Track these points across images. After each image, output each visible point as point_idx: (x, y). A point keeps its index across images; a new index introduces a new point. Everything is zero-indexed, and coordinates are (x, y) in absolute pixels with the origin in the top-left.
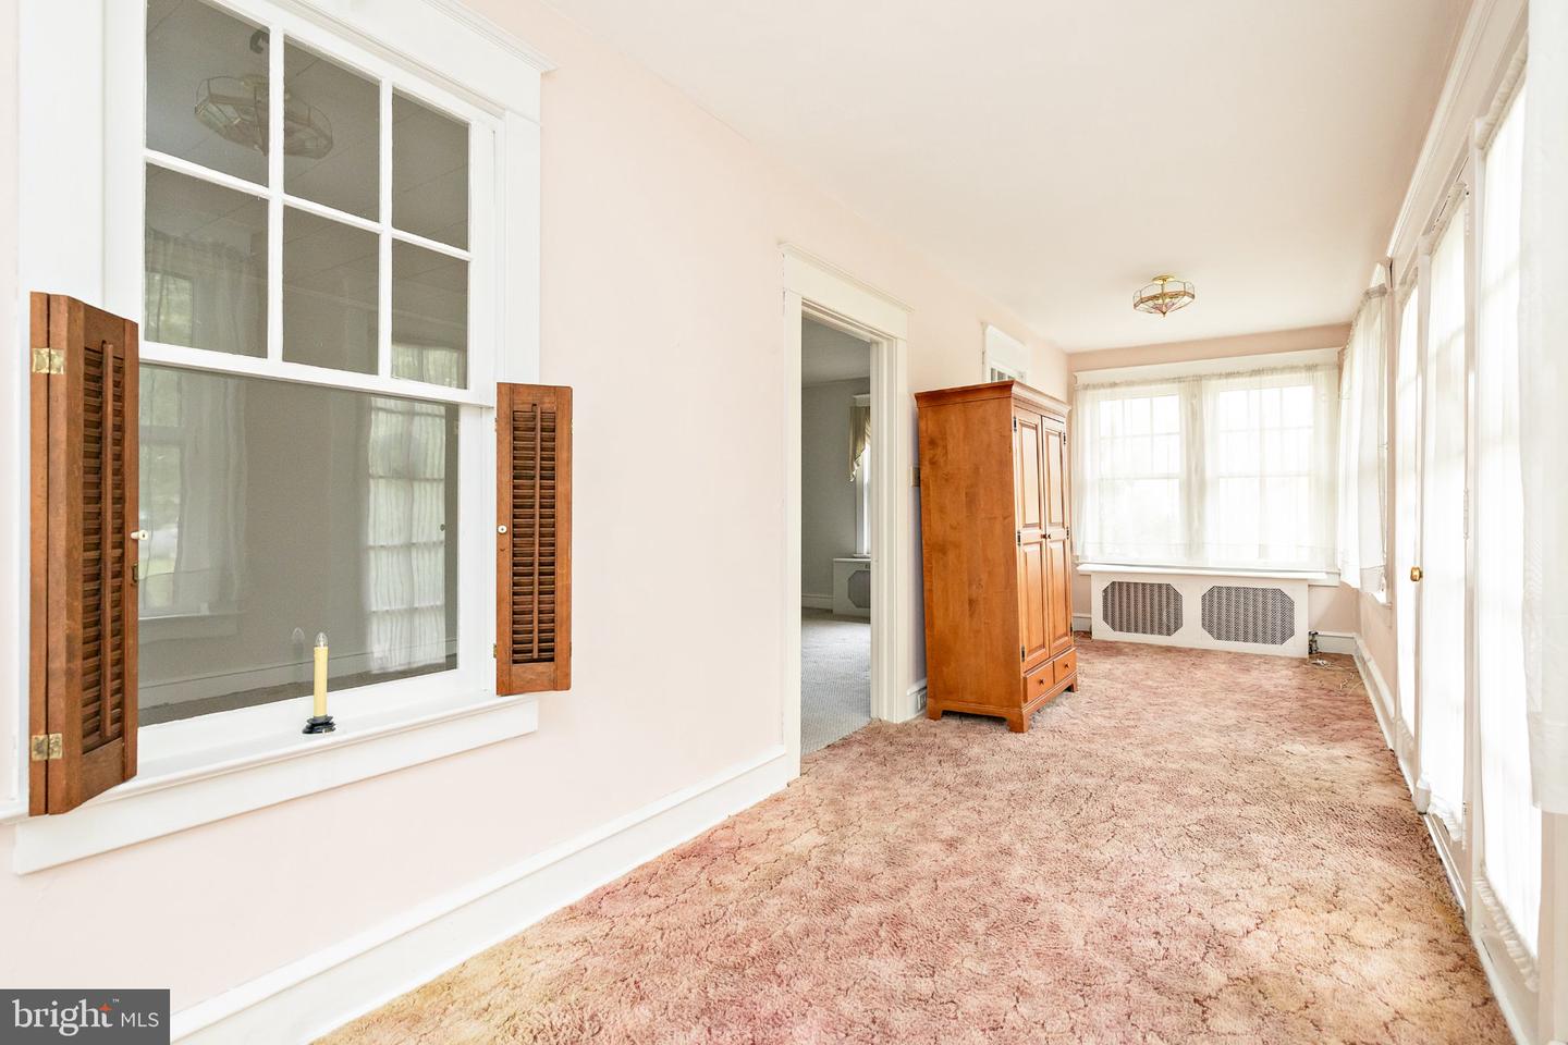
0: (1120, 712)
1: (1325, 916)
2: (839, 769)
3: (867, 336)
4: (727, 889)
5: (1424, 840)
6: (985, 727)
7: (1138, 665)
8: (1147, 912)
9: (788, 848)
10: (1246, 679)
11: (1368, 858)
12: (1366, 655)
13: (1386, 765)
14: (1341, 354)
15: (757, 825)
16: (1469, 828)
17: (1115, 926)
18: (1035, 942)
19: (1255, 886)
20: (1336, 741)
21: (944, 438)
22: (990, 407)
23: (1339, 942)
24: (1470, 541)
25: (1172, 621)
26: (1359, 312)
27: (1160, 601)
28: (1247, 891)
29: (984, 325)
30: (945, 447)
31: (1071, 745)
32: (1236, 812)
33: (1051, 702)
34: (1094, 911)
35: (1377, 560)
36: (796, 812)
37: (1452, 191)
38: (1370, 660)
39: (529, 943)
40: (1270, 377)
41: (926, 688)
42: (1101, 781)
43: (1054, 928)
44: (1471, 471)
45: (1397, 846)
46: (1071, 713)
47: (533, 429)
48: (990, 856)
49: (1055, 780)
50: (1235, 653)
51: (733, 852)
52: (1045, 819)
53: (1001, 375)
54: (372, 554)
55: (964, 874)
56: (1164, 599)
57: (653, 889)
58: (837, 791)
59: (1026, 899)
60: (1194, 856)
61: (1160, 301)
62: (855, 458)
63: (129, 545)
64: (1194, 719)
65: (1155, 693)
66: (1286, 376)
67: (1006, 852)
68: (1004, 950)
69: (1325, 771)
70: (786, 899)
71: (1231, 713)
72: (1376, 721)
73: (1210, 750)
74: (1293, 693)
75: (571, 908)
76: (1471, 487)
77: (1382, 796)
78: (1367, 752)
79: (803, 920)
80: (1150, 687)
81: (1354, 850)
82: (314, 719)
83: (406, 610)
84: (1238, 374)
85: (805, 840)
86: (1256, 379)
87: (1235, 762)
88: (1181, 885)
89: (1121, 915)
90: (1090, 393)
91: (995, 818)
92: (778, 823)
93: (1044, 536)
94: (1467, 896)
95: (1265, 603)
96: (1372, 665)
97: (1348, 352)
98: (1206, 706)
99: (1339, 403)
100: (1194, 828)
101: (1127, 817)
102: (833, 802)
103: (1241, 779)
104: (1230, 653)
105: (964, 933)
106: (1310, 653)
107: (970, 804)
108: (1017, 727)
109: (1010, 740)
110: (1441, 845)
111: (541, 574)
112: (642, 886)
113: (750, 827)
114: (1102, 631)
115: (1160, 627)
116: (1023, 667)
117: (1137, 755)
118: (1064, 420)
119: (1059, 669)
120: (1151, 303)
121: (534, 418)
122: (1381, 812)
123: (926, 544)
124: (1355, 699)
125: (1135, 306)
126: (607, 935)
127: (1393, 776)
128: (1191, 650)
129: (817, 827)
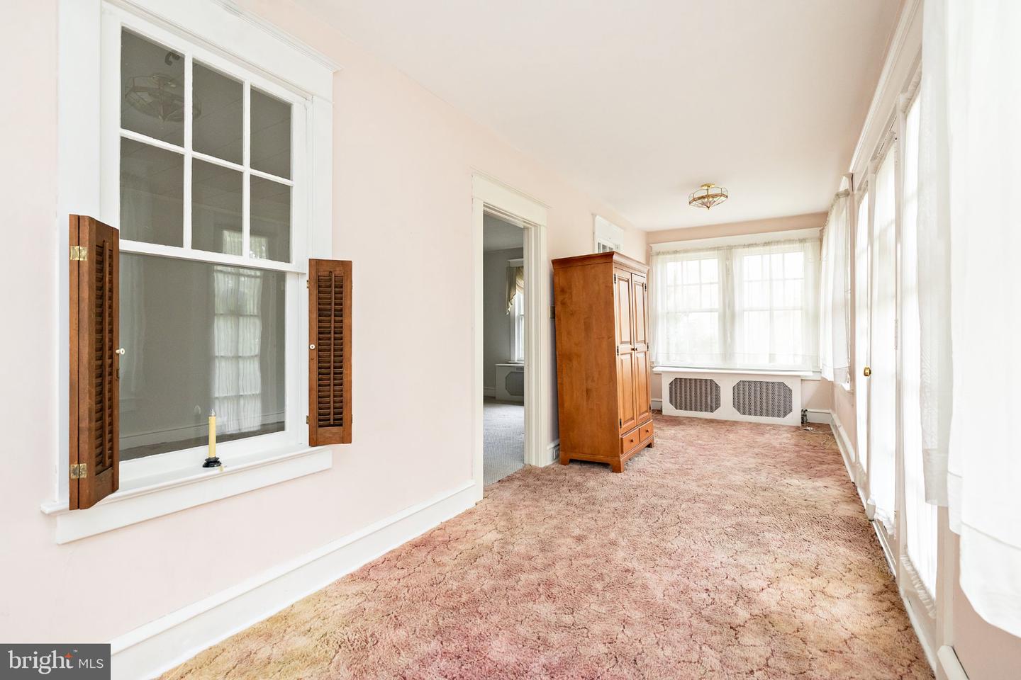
0: (681, 460)
1: (810, 580)
2: (507, 494)
3: (521, 225)
4: (444, 565)
5: (872, 536)
6: (596, 469)
7: (692, 431)
8: (701, 578)
9: (478, 541)
10: (761, 440)
11: (837, 547)
12: (838, 424)
13: (850, 492)
14: (822, 231)
15: (459, 527)
16: (898, 528)
17: (682, 586)
18: (634, 595)
19: (767, 563)
20: (819, 477)
21: (570, 288)
22: (600, 268)
23: (818, 595)
24: (899, 351)
25: (714, 402)
26: (832, 206)
27: (706, 391)
28: (762, 566)
29: (594, 215)
30: (571, 293)
31: (651, 480)
32: (755, 520)
33: (638, 454)
34: (669, 577)
35: (844, 363)
36: (482, 520)
37: (887, 135)
38: (840, 426)
39: (329, 594)
40: (776, 247)
41: (559, 445)
42: (671, 502)
43: (645, 587)
44: (899, 307)
45: (855, 540)
46: (650, 460)
47: (330, 287)
48: (602, 546)
49: (642, 501)
50: (754, 423)
51: (446, 543)
52: (636, 524)
53: (604, 247)
54: (217, 361)
55: (588, 556)
56: (709, 390)
57: (400, 564)
58: (507, 508)
59: (627, 571)
60: (730, 546)
61: (706, 200)
62: (509, 299)
63: (115, 357)
64: (728, 464)
65: (704, 448)
66: (787, 246)
67: (613, 543)
68: (615, 599)
69: (811, 495)
70: (481, 570)
71: (752, 460)
72: (844, 465)
73: (739, 483)
74: (791, 448)
75: (352, 575)
76: (899, 318)
77: (847, 510)
78: (838, 483)
79: (492, 582)
80: (701, 445)
81: (828, 542)
82: (209, 459)
83: (235, 396)
84: (755, 245)
85: (489, 536)
86: (767, 248)
87: (755, 489)
88: (721, 563)
89: (685, 580)
90: (661, 257)
91: (606, 524)
92: (472, 527)
93: (633, 349)
94: (897, 568)
95: (773, 390)
96: (841, 430)
97: (826, 231)
98: (736, 456)
99: (820, 264)
100: (729, 530)
101: (688, 523)
102: (505, 514)
103: (759, 500)
104: (751, 423)
105: (590, 589)
106: (802, 423)
107: (590, 515)
108: (617, 469)
109: (613, 477)
110: (883, 539)
111: (335, 374)
112: (393, 563)
113: (454, 529)
114: (669, 409)
115: (706, 407)
116: (621, 431)
117: (693, 487)
118: (645, 275)
119: (643, 433)
120: (700, 201)
121: (331, 280)
122: (846, 520)
123: (559, 355)
124: (830, 451)
125: (690, 203)
126: (375, 590)
127: (854, 498)
128: (726, 421)
129: (496, 529)
